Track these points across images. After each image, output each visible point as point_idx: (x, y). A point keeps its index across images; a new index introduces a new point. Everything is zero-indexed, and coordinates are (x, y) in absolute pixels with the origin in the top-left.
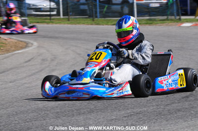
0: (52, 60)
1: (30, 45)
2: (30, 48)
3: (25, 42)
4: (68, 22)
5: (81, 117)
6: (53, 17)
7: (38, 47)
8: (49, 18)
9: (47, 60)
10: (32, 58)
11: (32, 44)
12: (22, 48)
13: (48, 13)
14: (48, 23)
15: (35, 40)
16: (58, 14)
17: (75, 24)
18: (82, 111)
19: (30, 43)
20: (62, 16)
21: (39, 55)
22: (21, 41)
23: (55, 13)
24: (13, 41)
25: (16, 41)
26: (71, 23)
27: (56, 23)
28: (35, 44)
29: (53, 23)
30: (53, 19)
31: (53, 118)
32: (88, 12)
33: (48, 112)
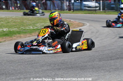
0: (97, 32)
1: (85, 25)
2: (86, 26)
3: (83, 23)
4: (105, 13)
5: (112, 61)
6: (97, 11)
7: (89, 26)
8: (95, 11)
9: (94, 32)
10: (86, 31)
11: (86, 24)
12: (81, 26)
13: (94, 9)
14: (94, 14)
15: (88, 22)
16: (100, 9)
17: (108, 14)
18: (113, 58)
19: (85, 24)
20: (101, 11)
21: (90, 30)
22: (81, 23)
23: (98, 9)
24: (77, 22)
25: (78, 23)
26: (106, 14)
27: (99, 14)
28: (88, 24)
29: (97, 14)
30: (97, 12)
31: (98, 61)
32: (115, 8)
33: (95, 58)
